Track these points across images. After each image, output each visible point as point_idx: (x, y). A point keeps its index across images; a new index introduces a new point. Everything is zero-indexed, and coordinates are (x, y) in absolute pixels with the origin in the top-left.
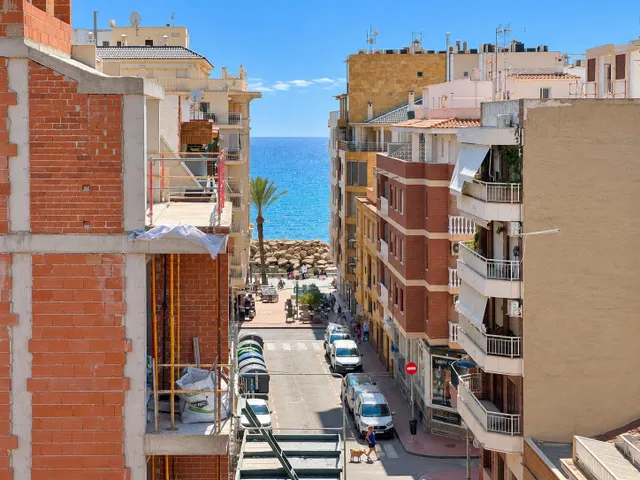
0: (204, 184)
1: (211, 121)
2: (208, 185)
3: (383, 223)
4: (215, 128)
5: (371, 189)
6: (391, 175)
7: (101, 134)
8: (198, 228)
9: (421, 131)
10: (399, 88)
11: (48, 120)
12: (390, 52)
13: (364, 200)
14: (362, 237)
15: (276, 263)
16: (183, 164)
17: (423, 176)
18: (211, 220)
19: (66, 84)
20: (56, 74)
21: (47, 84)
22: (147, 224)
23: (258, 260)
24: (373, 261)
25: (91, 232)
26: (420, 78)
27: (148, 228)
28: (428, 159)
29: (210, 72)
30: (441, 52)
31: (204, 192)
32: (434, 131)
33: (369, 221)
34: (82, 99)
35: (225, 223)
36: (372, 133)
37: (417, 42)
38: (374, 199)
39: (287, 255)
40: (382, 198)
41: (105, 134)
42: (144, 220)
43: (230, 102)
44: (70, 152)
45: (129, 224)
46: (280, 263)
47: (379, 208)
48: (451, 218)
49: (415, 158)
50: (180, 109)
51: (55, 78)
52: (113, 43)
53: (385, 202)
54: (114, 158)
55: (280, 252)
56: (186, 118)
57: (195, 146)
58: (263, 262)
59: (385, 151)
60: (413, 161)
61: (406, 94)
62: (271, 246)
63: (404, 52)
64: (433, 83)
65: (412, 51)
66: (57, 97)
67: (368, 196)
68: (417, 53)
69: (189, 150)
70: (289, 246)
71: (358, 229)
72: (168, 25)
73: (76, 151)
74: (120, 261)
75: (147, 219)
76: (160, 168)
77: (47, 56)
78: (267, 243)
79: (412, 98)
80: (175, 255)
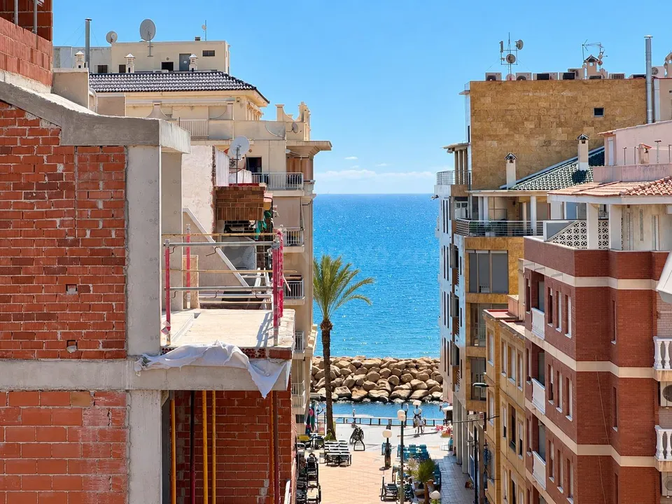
0: (251, 282)
1: (263, 185)
2: (258, 284)
3: (537, 352)
4: (269, 196)
5: (516, 297)
6: (548, 272)
7: (94, 206)
8: (243, 350)
9: (603, 201)
10: (560, 135)
11: (16, 187)
12: (543, 77)
13: (503, 315)
14: (498, 376)
15: (349, 397)
16: (219, 251)
17: (606, 272)
18: (259, 337)
19: (44, 132)
20: (29, 117)
21: (16, 132)
22: (163, 343)
23: (323, 392)
24: (518, 416)
25: (78, 356)
26: (600, 118)
27: (165, 350)
28: (614, 244)
29: (262, 110)
30: (635, 77)
31: (252, 296)
32: (626, 201)
33: (510, 349)
34: (66, 154)
35: (284, 342)
36: (514, 205)
37: (591, 60)
38: (521, 312)
39: (368, 383)
40: (534, 310)
41: (100, 205)
42: (159, 338)
43: (288, 157)
44: (49, 234)
45: (135, 344)
46: (355, 397)
47: (529, 328)
48: (658, 342)
49: (592, 244)
50: (214, 166)
51: (27, 123)
52: (114, 68)
53: (539, 317)
54: (113, 243)
55: (357, 378)
56: (223, 182)
57: (236, 224)
58: (329, 394)
59: (540, 233)
60: (589, 247)
61: (575, 144)
62: (341, 367)
63: (570, 76)
64: (624, 125)
65: (585, 76)
66: (30, 150)
67: (510, 309)
68: (592, 78)
69: (228, 230)
70: (369, 367)
71: (491, 364)
72: (198, 39)
73: (57, 233)
74: (122, 401)
75: (163, 336)
76: (184, 257)
77: (17, 89)
78: (335, 364)
79: (584, 151)
80: (209, 393)
